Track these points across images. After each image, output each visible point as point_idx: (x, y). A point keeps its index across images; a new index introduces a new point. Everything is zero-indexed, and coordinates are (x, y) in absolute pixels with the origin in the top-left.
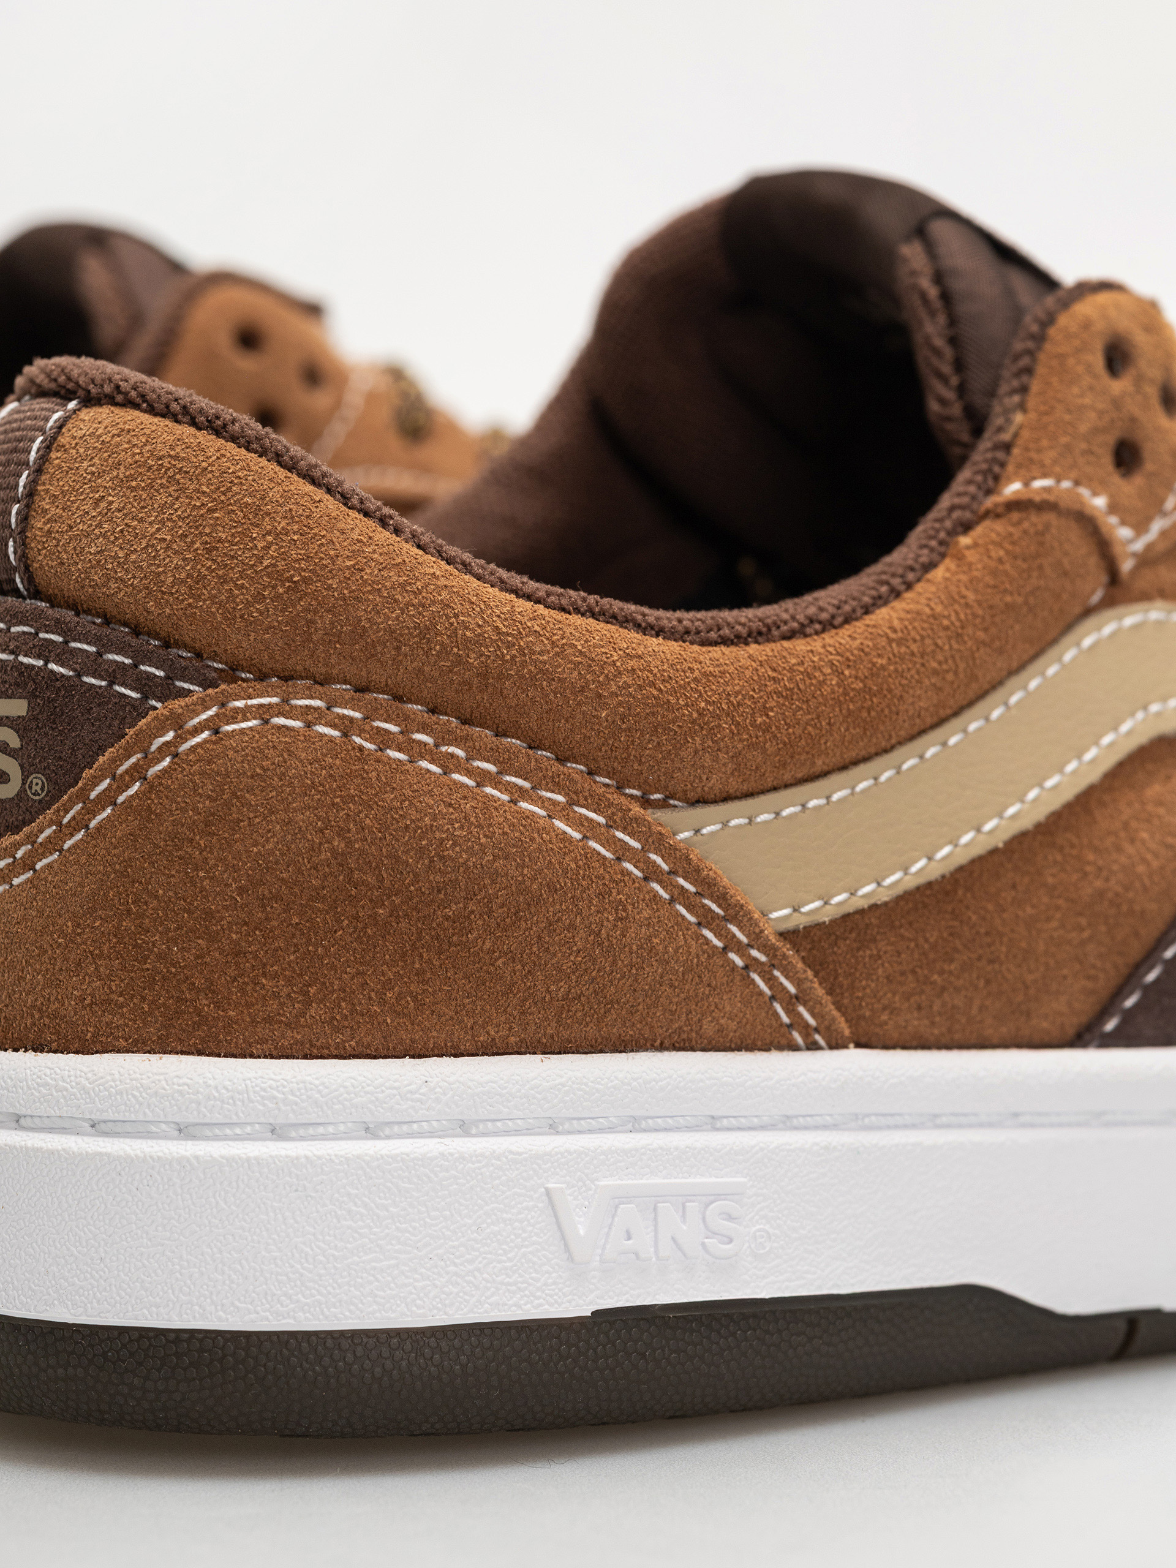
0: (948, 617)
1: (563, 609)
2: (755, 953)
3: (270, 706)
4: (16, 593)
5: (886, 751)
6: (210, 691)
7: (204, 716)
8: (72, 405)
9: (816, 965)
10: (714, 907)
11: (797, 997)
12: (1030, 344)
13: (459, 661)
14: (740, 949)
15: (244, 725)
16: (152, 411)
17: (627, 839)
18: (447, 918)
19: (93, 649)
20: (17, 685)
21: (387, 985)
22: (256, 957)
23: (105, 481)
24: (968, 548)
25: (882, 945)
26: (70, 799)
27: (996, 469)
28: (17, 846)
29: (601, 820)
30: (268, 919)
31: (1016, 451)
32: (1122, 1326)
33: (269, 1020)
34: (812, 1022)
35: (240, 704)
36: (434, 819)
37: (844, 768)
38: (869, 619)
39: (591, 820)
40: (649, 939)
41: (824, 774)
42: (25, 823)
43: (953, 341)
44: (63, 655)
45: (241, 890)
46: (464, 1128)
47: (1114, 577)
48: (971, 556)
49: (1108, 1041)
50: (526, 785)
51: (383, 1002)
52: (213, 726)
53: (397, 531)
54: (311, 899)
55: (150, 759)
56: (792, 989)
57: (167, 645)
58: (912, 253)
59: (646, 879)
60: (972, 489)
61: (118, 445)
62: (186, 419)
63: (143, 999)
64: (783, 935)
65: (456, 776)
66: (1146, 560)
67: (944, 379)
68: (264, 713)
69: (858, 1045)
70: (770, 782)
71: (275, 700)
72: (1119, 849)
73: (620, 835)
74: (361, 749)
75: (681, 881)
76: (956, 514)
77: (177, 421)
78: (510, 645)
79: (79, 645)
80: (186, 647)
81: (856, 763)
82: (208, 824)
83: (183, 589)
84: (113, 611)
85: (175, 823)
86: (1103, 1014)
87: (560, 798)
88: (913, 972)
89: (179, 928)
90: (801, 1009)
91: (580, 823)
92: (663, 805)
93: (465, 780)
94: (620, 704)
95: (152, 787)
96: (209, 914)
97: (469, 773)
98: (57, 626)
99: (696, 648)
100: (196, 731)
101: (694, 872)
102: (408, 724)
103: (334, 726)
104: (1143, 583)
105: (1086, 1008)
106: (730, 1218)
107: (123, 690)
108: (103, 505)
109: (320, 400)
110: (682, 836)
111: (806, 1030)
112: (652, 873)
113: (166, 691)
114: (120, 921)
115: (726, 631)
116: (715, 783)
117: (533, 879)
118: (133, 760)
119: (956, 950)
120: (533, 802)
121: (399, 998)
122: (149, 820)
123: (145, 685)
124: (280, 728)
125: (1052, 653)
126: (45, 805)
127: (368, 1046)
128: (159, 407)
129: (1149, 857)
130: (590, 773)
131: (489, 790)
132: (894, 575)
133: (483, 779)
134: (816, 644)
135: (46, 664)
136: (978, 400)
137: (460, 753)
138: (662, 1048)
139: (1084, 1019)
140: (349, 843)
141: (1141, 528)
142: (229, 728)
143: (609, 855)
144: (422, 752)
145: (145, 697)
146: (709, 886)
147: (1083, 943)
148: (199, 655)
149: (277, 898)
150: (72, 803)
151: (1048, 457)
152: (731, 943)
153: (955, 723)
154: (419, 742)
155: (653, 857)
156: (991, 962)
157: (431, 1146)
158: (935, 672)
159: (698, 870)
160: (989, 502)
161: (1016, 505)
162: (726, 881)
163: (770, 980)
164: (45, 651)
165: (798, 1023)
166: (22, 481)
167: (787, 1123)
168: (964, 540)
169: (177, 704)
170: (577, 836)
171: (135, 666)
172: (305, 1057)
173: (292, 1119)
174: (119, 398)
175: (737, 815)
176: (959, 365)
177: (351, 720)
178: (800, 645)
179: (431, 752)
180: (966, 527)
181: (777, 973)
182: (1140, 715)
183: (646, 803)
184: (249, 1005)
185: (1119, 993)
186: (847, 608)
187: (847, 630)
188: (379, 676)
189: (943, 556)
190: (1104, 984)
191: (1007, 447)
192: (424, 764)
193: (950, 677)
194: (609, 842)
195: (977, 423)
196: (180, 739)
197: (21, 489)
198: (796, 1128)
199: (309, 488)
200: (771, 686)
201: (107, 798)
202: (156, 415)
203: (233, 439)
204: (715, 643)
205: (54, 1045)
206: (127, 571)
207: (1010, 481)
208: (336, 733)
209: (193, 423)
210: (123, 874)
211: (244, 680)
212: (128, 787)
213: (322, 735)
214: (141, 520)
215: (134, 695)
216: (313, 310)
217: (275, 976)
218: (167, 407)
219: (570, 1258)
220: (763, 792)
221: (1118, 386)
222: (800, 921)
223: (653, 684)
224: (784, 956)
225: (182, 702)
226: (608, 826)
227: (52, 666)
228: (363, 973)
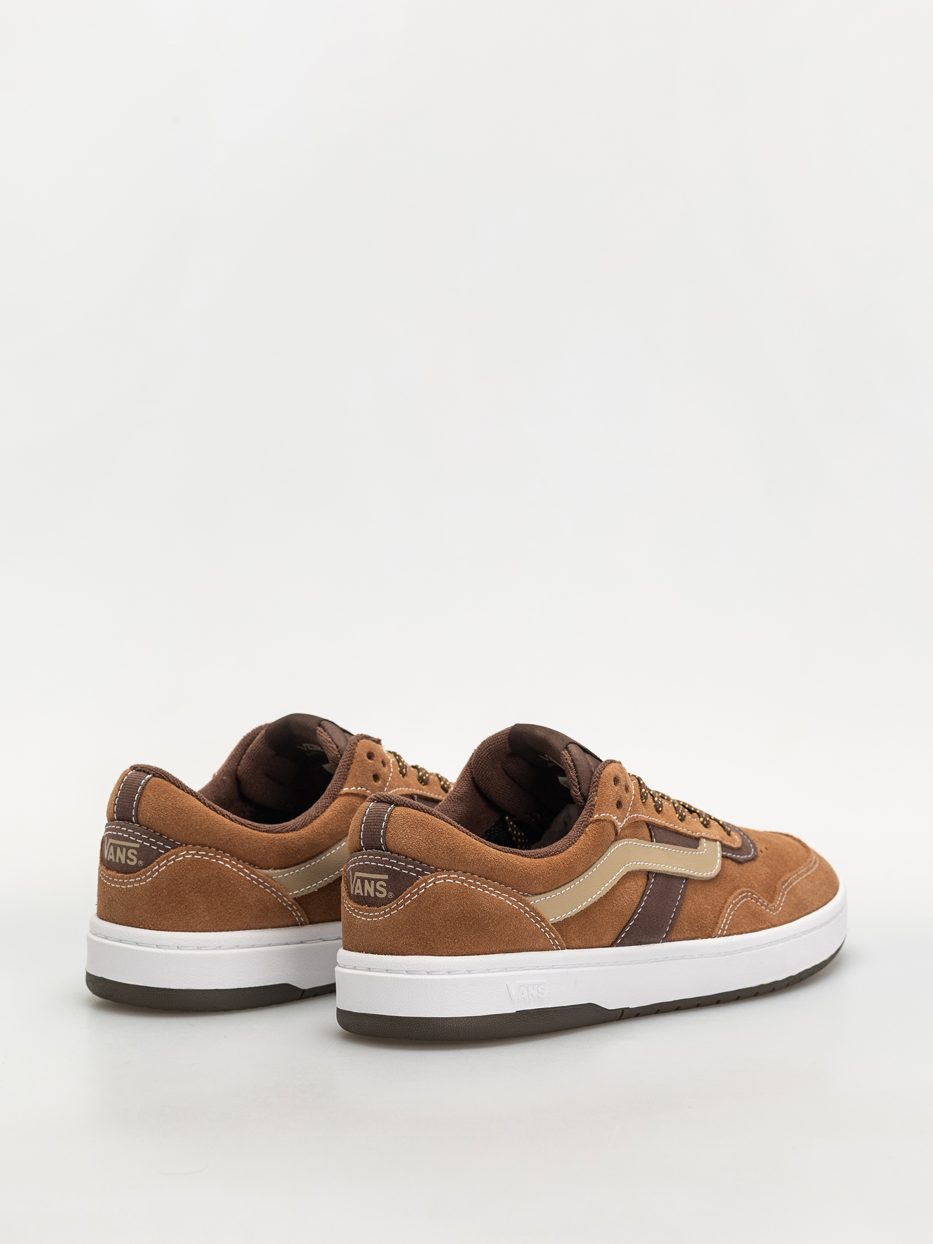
0: (585, 849)
1: (505, 852)
2: (546, 928)
3: (446, 877)
4: (382, 850)
5: (572, 880)
6: (433, 874)
7: (431, 880)
8: (392, 806)
9: (559, 931)
10: (539, 919)
11: (555, 938)
12: (597, 779)
13: (486, 866)
14: (544, 928)
15: (441, 882)
16: (413, 808)
17: (521, 904)
18: (485, 924)
19: (404, 864)
20: (385, 871)
21: (472, 939)
22: (444, 934)
23: (405, 825)
24: (588, 831)
25: (572, 925)
26: (400, 898)
27: (592, 811)
28: (386, 909)
29: (516, 900)
30: (446, 925)
31: (596, 806)
32: (621, 1012)
33: (446, 947)
34: (558, 944)
35: (439, 877)
36: (482, 902)
37: (564, 885)
38: (568, 850)
39: (514, 900)
40: (526, 927)
41: (560, 887)
42: (387, 904)
43: (577, 777)
44: (397, 865)
45: (441, 919)
46: (488, 971)
47: (616, 834)
48: (589, 833)
49: (618, 945)
50: (500, 893)
51: (471, 943)
52: (434, 882)
53: (470, 836)
54: (456, 920)
55: (420, 890)
56: (554, 937)
57: (421, 863)
58: (565, 752)
59: (525, 913)
60: (587, 816)
61: (408, 817)
62: (422, 810)
63: (418, 943)
64: (553, 924)
65: (485, 892)
66: (622, 829)
67: (575, 786)
68: (445, 879)
69: (567, 949)
70: (550, 889)
71: (447, 876)
72: (620, 900)
73: (519, 903)
74: (466, 886)
75: (532, 913)
76: (584, 823)
77: (420, 811)
78: (497, 862)
79: (400, 863)
80: (426, 864)
81: (566, 883)
82: (433, 904)
83: (426, 851)
84: (408, 855)
85: (426, 904)
86: (617, 939)
87: (507, 896)
88: (579, 931)
89: (427, 927)
90: (556, 941)
91: (511, 901)
92: (527, 896)
93: (487, 892)
94: (520, 874)
95: (420, 896)
96: (434, 924)
97: (488, 891)
98: (395, 858)
99: (534, 859)
100: (430, 883)
101: (535, 911)
102: (474, 879)
103: (460, 881)
104: (622, 835)
105: (614, 937)
106: (543, 989)
107: (412, 874)
108: (406, 831)
109: (385, 769)
110: (531, 903)
111: (557, 946)
112: (526, 912)
113: (423, 874)
114: (413, 926)
115: (539, 855)
116: (539, 891)
117: (503, 914)
118: (416, 890)
119: (587, 926)
120: (501, 897)
121: (474, 942)
122: (420, 903)
123: (418, 873)
124: (448, 882)
125: (605, 854)
126: (393, 900)
127: (468, 953)
128: (415, 808)
129: (627, 901)
130: (512, 889)
131: (492, 894)
132: (572, 839)
133: (491, 892)
134: (558, 857)
135: (392, 867)
136: (584, 791)
137: (486, 886)
138: (527, 951)
139: (613, 940)
140: (464, 908)
141: (622, 822)
142: (437, 882)
143: (517, 908)
144: (478, 886)
145: (417, 875)
146: (538, 914)
147: (613, 922)
148: (429, 866)
149: (448, 920)
150: (401, 899)
151: (604, 808)
152: (542, 927)
153: (586, 873)
154: (478, 884)
155: (526, 908)
156: (594, 928)
157: (482, 975)
158: (583, 862)
159: (536, 911)
160: (591, 819)
161: (597, 820)
162: (541, 913)
163: (550, 935)
164: (392, 864)
165: (555, 944)
166: (383, 824)
167: (552, 967)
168: (587, 830)
169: (426, 877)
170: (511, 904)
171: (415, 868)
172: (454, 956)
173: (454, 970)
174: (405, 805)
175: (542, 898)
176: (579, 783)
177: (463, 880)
178: (555, 857)
179: (480, 886)
180: (587, 826)
181: (551, 933)
182: (624, 867)
183: (524, 895)
184: (442, 944)
185: (621, 934)
186: (563, 848)
187: (564, 853)
188: (469, 870)
189: (582, 833)
190: (617, 932)
191: (594, 805)
192: (479, 889)
193: (586, 863)
194: (518, 905)
195: (585, 799)
196: (427, 885)
197: (383, 826)
198: (555, 968)
199: (451, 827)
200: (550, 868)
201: (409, 898)
202: (415, 809)
203: (433, 815)
204: (537, 858)
205: (396, 954)
206: (412, 847)
207: (595, 814)
208: (460, 883)
209: (424, 811)
210: (414, 915)
211: (439, 871)
212: (415, 896)
213: (458, 883)
214: (415, 835)
215: (415, 875)
216: (378, 742)
217: (448, 938)
218: (417, 807)
219: (511, 999)
220: (548, 892)
221: (617, 788)
222: (556, 921)
223: (526, 869)
224: (553, 929)
225: (427, 876)
226: (517, 901)
227: (394, 868)
228: (467, 937)
